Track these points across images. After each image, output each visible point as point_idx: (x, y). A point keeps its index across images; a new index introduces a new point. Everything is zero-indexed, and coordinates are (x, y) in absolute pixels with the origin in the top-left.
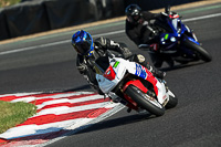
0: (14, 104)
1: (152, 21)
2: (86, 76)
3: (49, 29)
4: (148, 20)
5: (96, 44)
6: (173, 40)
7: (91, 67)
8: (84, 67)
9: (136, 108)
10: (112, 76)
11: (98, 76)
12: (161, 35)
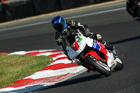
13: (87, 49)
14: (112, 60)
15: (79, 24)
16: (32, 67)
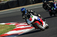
0: (10, 25)
1: (50, 4)
2: (24, 20)
3: (19, 6)
4: (49, 4)
5: (27, 11)
6: (55, 9)
7: (26, 17)
8: (24, 17)
9: (37, 28)
10: (31, 20)
11: (27, 20)
12: (52, 8)
13: (35, 20)
14: (45, 25)
15: (31, 11)
16: (8, 30)
